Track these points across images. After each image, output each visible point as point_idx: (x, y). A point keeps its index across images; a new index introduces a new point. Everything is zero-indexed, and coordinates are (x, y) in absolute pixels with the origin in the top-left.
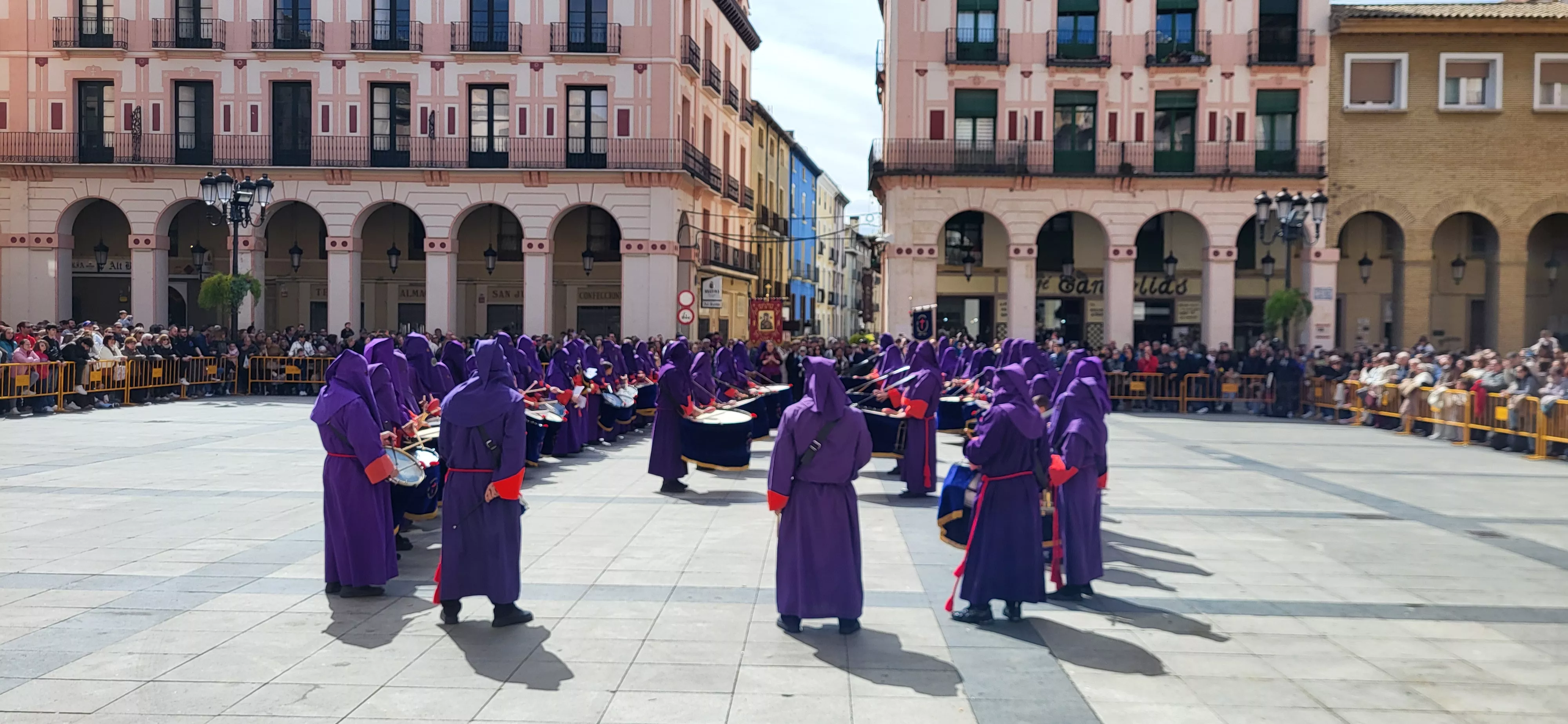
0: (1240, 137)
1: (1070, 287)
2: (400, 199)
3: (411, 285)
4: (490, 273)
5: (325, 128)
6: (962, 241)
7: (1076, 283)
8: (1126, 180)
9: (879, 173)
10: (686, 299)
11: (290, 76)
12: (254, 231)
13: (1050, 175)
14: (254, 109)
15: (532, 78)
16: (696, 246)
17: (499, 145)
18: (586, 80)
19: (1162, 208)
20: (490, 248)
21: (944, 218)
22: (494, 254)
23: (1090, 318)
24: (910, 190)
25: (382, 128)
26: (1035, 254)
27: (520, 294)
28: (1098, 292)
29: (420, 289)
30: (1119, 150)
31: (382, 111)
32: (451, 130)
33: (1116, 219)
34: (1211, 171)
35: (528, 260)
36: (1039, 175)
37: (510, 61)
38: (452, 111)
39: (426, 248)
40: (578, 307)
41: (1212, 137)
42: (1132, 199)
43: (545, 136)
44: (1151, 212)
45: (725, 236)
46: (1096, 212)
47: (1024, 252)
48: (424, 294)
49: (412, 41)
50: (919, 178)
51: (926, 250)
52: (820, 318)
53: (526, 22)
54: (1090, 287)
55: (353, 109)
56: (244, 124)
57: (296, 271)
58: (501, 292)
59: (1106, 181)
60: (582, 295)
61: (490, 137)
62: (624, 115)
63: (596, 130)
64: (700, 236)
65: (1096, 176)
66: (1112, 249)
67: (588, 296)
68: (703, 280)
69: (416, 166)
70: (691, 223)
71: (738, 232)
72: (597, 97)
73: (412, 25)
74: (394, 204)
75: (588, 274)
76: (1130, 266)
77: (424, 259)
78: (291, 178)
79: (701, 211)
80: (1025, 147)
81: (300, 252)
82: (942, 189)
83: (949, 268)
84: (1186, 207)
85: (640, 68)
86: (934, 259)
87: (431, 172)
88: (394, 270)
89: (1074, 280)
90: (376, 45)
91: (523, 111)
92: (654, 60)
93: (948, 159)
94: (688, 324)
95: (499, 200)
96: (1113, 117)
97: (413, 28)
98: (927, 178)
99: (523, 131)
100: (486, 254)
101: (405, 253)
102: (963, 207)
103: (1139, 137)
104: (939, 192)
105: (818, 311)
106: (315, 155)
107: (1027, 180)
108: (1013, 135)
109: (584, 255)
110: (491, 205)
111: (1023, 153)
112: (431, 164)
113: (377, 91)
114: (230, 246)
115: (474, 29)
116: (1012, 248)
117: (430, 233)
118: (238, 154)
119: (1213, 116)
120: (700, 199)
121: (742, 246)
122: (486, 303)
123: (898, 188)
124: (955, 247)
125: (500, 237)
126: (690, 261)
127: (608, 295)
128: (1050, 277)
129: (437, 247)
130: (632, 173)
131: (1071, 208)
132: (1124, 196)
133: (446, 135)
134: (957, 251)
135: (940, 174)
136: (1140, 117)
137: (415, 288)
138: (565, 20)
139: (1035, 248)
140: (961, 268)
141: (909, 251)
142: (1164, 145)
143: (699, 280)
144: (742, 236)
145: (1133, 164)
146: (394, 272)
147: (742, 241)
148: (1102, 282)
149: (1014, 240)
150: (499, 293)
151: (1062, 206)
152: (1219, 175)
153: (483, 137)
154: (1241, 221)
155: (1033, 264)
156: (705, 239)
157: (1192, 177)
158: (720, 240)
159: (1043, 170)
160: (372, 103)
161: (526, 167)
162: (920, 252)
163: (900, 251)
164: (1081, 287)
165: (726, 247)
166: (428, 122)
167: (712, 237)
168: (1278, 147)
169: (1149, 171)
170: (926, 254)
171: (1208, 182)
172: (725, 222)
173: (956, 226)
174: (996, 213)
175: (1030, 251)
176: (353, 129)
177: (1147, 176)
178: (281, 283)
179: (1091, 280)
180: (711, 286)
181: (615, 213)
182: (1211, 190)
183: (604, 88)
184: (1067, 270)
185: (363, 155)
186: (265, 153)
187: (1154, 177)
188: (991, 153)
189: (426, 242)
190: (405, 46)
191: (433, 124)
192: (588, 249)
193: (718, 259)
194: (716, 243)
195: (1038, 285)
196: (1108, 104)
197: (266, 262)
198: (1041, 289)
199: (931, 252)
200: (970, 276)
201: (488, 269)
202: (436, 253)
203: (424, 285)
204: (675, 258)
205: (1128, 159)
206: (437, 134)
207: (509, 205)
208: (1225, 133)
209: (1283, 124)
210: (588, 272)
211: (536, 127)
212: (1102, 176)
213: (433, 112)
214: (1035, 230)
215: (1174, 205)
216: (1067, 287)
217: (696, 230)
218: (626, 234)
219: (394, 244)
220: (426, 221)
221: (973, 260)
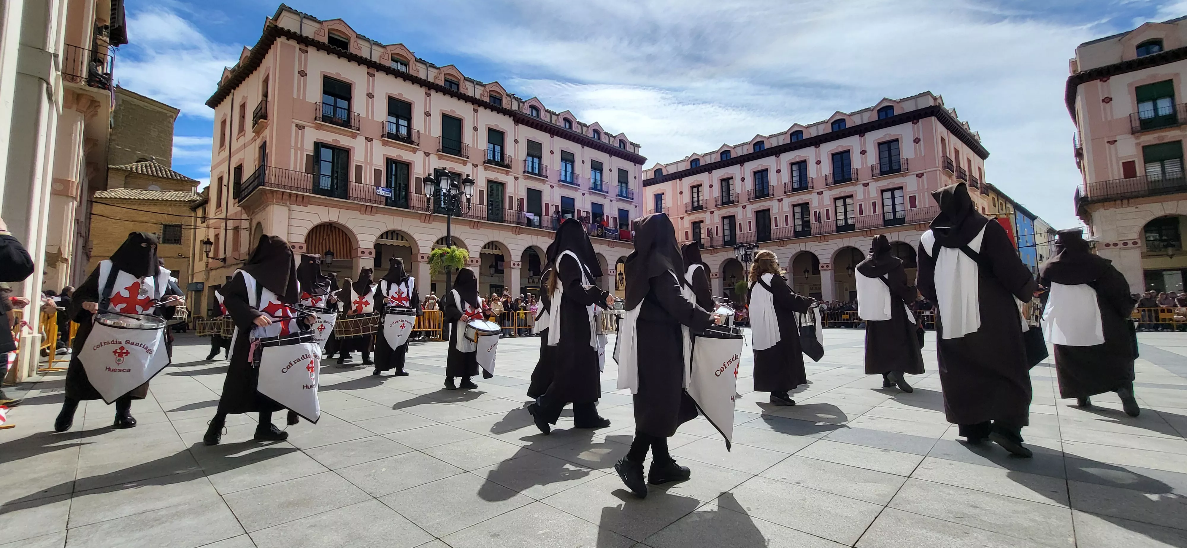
2: (808, 249)
3: (815, 282)
5: (776, 226)
6: (1161, 237)
9: (1086, 203)
11: (762, 208)
14: (750, 222)
15: (864, 190)
17: (850, 222)
18: (891, 186)
20: (849, 266)
21: (1144, 222)
24: (1112, 210)
25: (799, 222)
29: (818, 287)
31: (798, 216)
32: (828, 219)
37: (853, 185)
38: (828, 211)
39: (820, 268)
43: (872, 214)
48: (820, 289)
49: (809, 185)
50: (1119, 202)
51: (1130, 243)
53: (859, 167)
55: (787, 216)
56: (747, 229)
61: (846, 219)
62: (913, 199)
63: (898, 208)
69: (814, 235)
72: (897, 193)
73: (808, 179)
74: (806, 252)
77: (820, 274)
82: (1137, 206)
83: (1152, 253)
85: (920, 176)
86: (1139, 247)
87: (820, 236)
88: (808, 278)
90: (794, 190)
91: (861, 206)
92: (927, 170)
93: (1141, 188)
95: (852, 244)
97: (809, 180)
98: (1125, 201)
99: (861, 213)
100: (847, 269)
101: (811, 272)
102: (1160, 214)
104: (1137, 208)
106: (773, 236)
110: (848, 247)
112: (820, 233)
113: (796, 208)
115: (835, 176)
117: (821, 262)
118: (745, 238)
122: (848, 291)
123: (1101, 210)
124: (1154, 241)
129: (825, 268)
130: (920, 224)
133: (826, 221)
134: (1157, 243)
135: (1136, 197)
137: (816, 287)
138: (878, 162)
140: (1163, 252)
141: (1115, 245)
153: (842, 219)
160: (794, 213)
161: (863, 229)
162: (1125, 244)
163: (1108, 245)
166: (818, 216)
170: (1131, 245)
173: (1154, 228)
176: (787, 224)
183: (901, 188)
185: (792, 234)
186: (754, 238)
188: (1182, 179)
189: (820, 266)
190: (806, 188)
191: (820, 217)
199: (1135, 243)
200: (1172, 256)
202: (825, 270)
203: (820, 283)
206: (822, 221)
207: (857, 246)
211: (868, 211)
213: (820, 212)
219: (807, 268)
220: (819, 257)
221: (1173, 246)
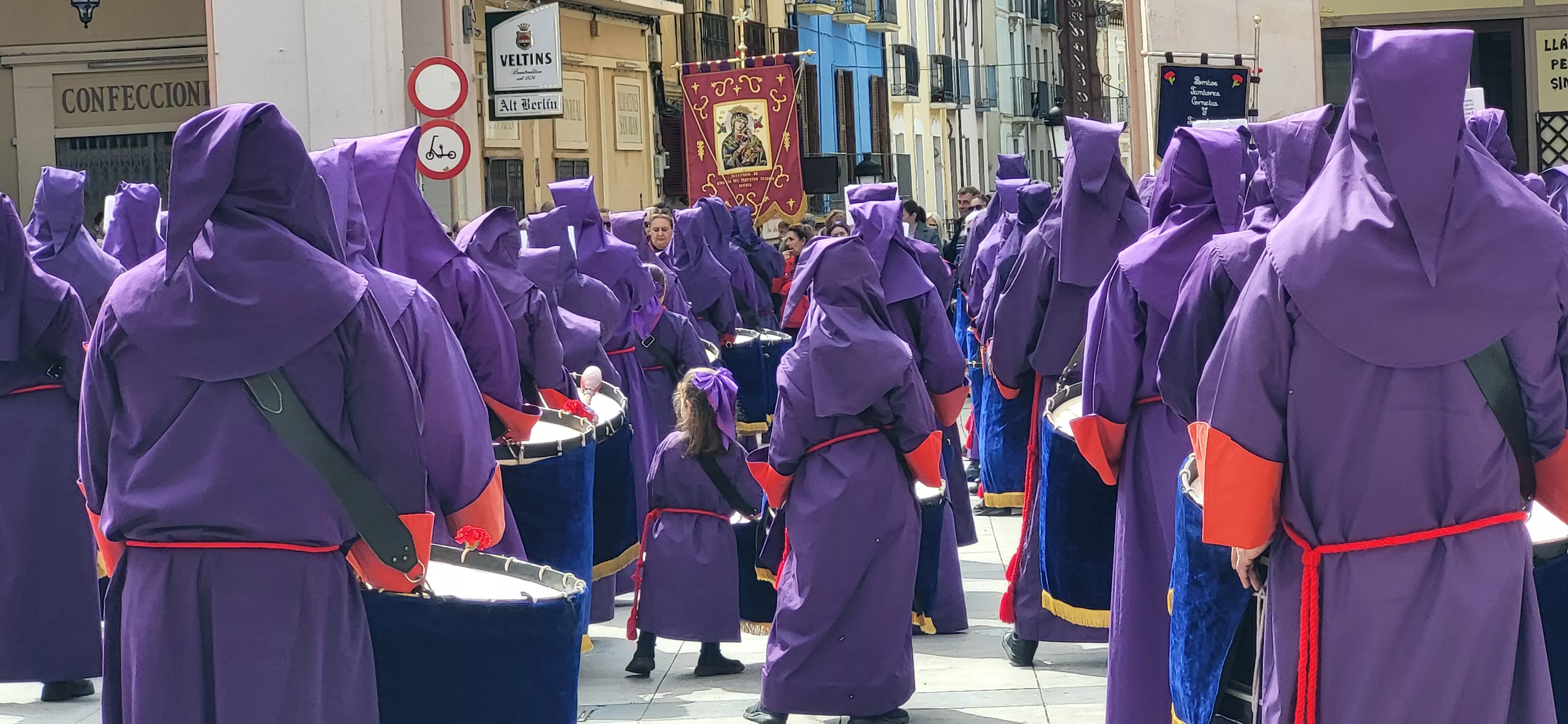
10: (438, 87)
40: (58, 140)
52: (909, 149)
60: (71, 98)
67: (91, 101)
68: (493, 20)
75: (86, 20)
94: (450, 175)
105: (897, 125)
127: (161, 95)
143: (480, 24)
180: (523, 40)
210: (86, 11)
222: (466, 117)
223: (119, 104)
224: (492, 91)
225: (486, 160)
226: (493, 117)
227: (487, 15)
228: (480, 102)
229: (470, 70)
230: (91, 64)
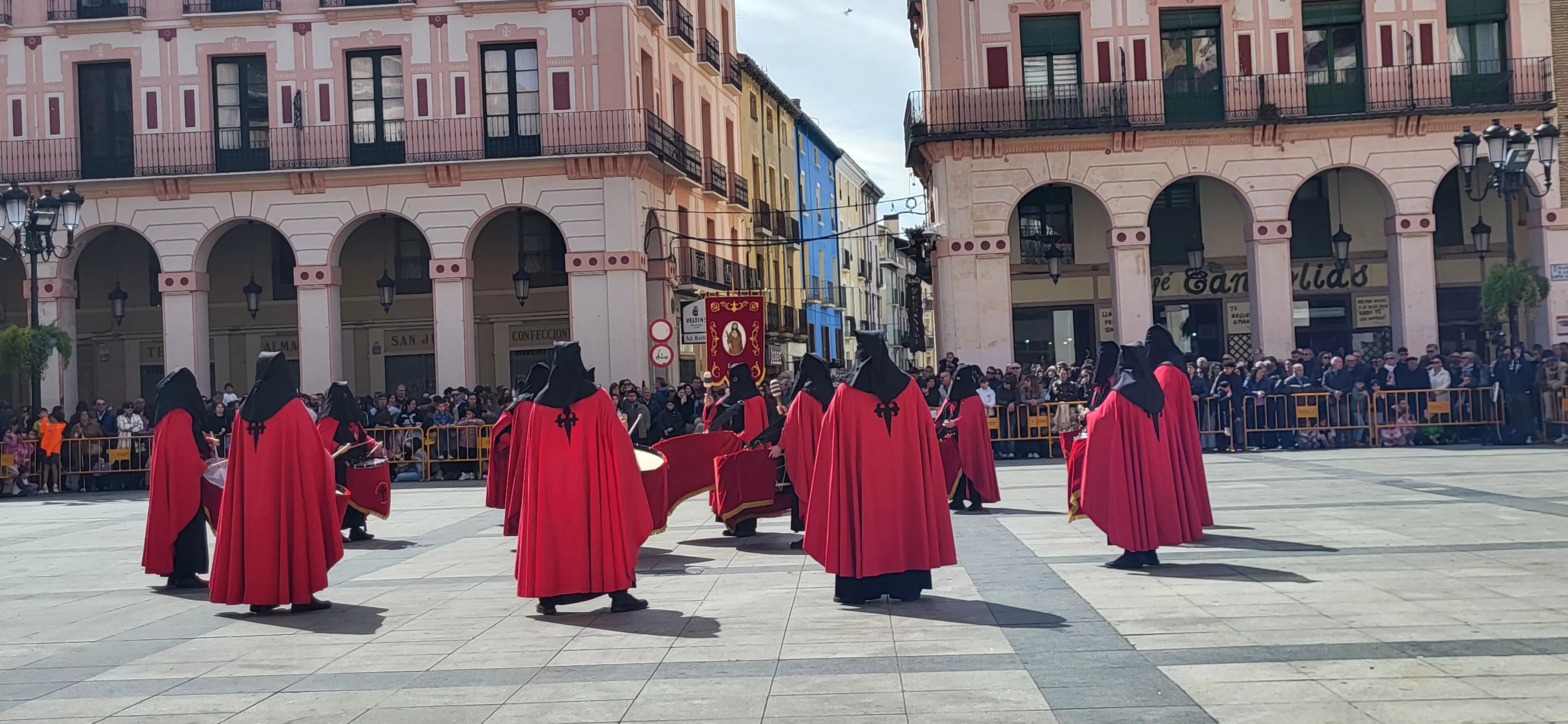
0: (1427, 59)
1: (1201, 285)
2: (258, 214)
3: (278, 334)
4: (387, 310)
5: (152, 124)
6: (1043, 229)
7: (1209, 279)
8: (1270, 127)
9: (922, 138)
10: (661, 331)
11: (101, 55)
12: (59, 270)
13: (1161, 128)
14: (54, 103)
15: (433, 37)
16: (671, 258)
17: (391, 133)
18: (506, 36)
19: (1324, 164)
20: (385, 275)
21: (1017, 197)
22: (391, 284)
23: (1232, 328)
24: (967, 160)
25: (230, 118)
26: (1147, 240)
27: (430, 339)
28: (1240, 289)
29: (290, 340)
30: (1255, 87)
31: (228, 97)
32: (325, 116)
33: (1257, 182)
34: (1389, 108)
35: (437, 288)
36: (1145, 128)
37: (402, 16)
38: (324, 89)
39: (297, 281)
40: (511, 352)
41: (1387, 61)
42: (1280, 155)
43: (454, 115)
44: (1308, 171)
45: (711, 241)
46: (1229, 176)
47: (1131, 239)
48: (296, 347)
50: (977, 143)
51: (993, 242)
54: (1228, 284)
55: (189, 95)
56: (41, 125)
57: (119, 323)
58: (404, 338)
59: (1239, 131)
60: (516, 335)
61: (379, 122)
62: (561, 81)
63: (524, 104)
64: (676, 244)
65: (1227, 126)
66: (1256, 227)
67: (524, 336)
68: (683, 305)
69: (279, 168)
70: (662, 225)
71: (728, 236)
72: (522, 58)
74: (251, 222)
75: (522, 304)
76: (1284, 249)
77: (295, 297)
78: (107, 195)
79: (675, 208)
80: (1124, 91)
81: (124, 297)
82: (1008, 156)
83: (1026, 268)
84: (1358, 161)
85: (580, 15)
86: (1005, 254)
87: (300, 174)
88: (254, 313)
89: (1206, 275)
90: (216, 5)
91: (422, 84)
92: (598, 2)
93: (1015, 114)
94: (665, 365)
95: (394, 208)
96: (1245, 42)
98: (988, 143)
99: (423, 111)
100: (380, 284)
101: (267, 289)
102: (1041, 180)
103: (1284, 67)
104: (1006, 160)
106: (138, 161)
107: (1129, 136)
108: (1105, 76)
109: (516, 278)
110: (383, 215)
111: (1120, 98)
112: (300, 162)
113: (220, 68)
114: (27, 293)
116: (1115, 234)
117: (302, 259)
118: (35, 167)
119: (1386, 31)
120: (674, 192)
121: (735, 254)
123: (949, 159)
124: (1033, 238)
125: (399, 261)
126: (663, 279)
127: (551, 334)
128: (1171, 273)
129: (312, 279)
130: (576, 159)
131: (1194, 172)
132: (1269, 151)
133: (319, 123)
134: (1037, 244)
135: (1006, 135)
136: (1282, 40)
137: (284, 340)
139: (1147, 231)
140: (1045, 268)
141: (969, 246)
142: (1320, 77)
143: (678, 306)
144: (734, 239)
145: (1277, 106)
146: (254, 316)
147: (735, 246)
148: (1246, 274)
149: (1117, 222)
150: (400, 340)
151: (1182, 170)
152: (1402, 113)
153: (368, 123)
154: (1438, 175)
155: (1146, 253)
156: (684, 248)
157: (1363, 118)
158: (704, 247)
159: (1150, 121)
160: (214, 85)
161: (430, 160)
162: (985, 245)
163: (956, 246)
164: (1216, 285)
165: (713, 258)
166: (293, 106)
167: (693, 244)
168: (1481, 70)
169: (1300, 113)
170: (994, 249)
171: (1386, 124)
172: (710, 223)
173: (1033, 209)
174: (1088, 184)
175: (1140, 236)
176: (190, 121)
177: (1300, 121)
178: (99, 343)
179: (1230, 274)
180: (696, 312)
181: (557, 217)
182: (1391, 136)
183: (531, 44)
184: (1195, 260)
185: (206, 157)
186: (71, 163)
187: (1309, 121)
188: (1076, 102)
189: (297, 272)
190: (257, 4)
191: (299, 109)
192: (521, 269)
193: (703, 274)
194: (699, 253)
195: (1155, 286)
196: (1237, 23)
197: (77, 315)
198: (1159, 288)
199: (1001, 245)
200: (1058, 276)
201: (384, 304)
202: (311, 288)
203: (296, 334)
204: (643, 276)
205: (1271, 99)
206: (305, 122)
207: (409, 214)
208: (1406, 54)
209: (1487, 37)
210: (522, 300)
211: (441, 104)
212: (1235, 125)
213: (299, 93)
214: (1145, 206)
215: (1341, 159)
216: (1196, 286)
217: (670, 235)
218: (572, 245)
219: (252, 278)
220: (295, 243)
221: (1060, 254)
222: (673, 342)
223: (535, 338)
224: (683, 333)
225: (680, 360)
226: (683, 343)
227: (681, 303)
228: (678, 337)
229: (674, 325)
230: (524, 322)
